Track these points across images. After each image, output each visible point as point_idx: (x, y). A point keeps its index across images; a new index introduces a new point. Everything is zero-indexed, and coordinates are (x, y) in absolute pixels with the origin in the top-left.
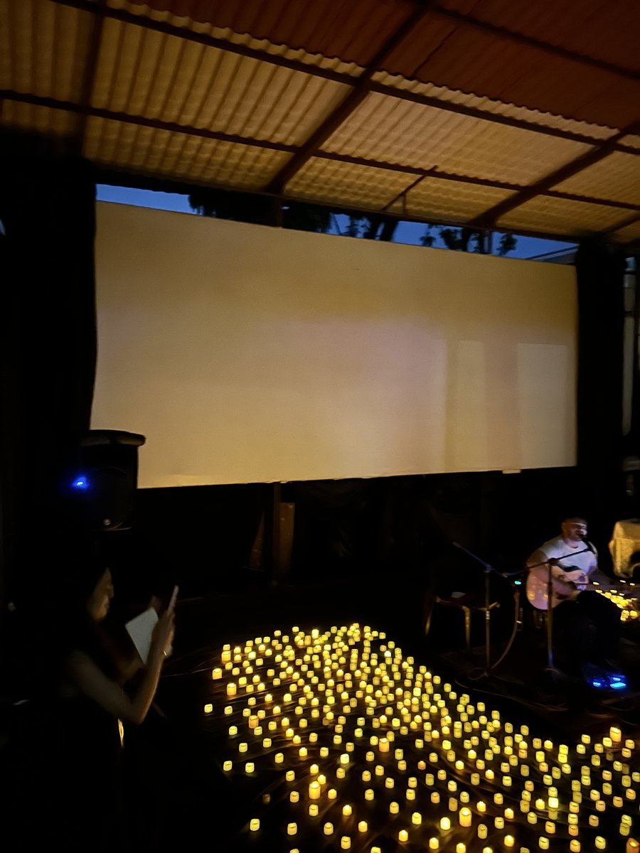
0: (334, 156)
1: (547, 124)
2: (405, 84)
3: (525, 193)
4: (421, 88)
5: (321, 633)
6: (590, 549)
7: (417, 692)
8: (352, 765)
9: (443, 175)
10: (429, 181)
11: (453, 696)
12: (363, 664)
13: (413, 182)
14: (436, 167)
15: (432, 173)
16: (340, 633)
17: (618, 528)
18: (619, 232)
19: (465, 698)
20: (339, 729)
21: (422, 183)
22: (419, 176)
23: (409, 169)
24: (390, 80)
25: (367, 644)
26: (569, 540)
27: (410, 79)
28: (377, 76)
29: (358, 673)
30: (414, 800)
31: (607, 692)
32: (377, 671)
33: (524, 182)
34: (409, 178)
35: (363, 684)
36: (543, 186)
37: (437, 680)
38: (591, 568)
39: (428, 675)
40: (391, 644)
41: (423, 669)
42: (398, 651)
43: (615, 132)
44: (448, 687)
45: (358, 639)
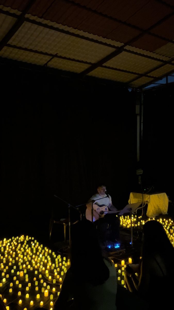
0: (15, 47)
1: (97, 39)
2: (39, 20)
3: (94, 66)
4: (45, 22)
5: (7, 240)
6: (108, 196)
7: (41, 256)
8: (7, 282)
9: (60, 57)
10: (55, 59)
11: (55, 256)
12: (22, 249)
13: (49, 59)
14: (57, 54)
15: (56, 56)
16: (15, 239)
17: (131, 195)
18: (132, 83)
19: (59, 256)
20: (5, 271)
21: (53, 60)
22: (51, 57)
23: (46, 54)
24: (32, 18)
25: (26, 242)
26: (100, 194)
27: (41, 18)
28: (27, 16)
29: (19, 252)
30: (28, 291)
31: (113, 249)
32: (27, 250)
33: (93, 62)
34: (48, 58)
35: (20, 255)
36: (100, 63)
37: (50, 251)
38: (110, 204)
39: (47, 250)
40: (36, 241)
41: (46, 248)
42: (38, 243)
43: (123, 44)
44: (53, 253)
45: (22, 241)
